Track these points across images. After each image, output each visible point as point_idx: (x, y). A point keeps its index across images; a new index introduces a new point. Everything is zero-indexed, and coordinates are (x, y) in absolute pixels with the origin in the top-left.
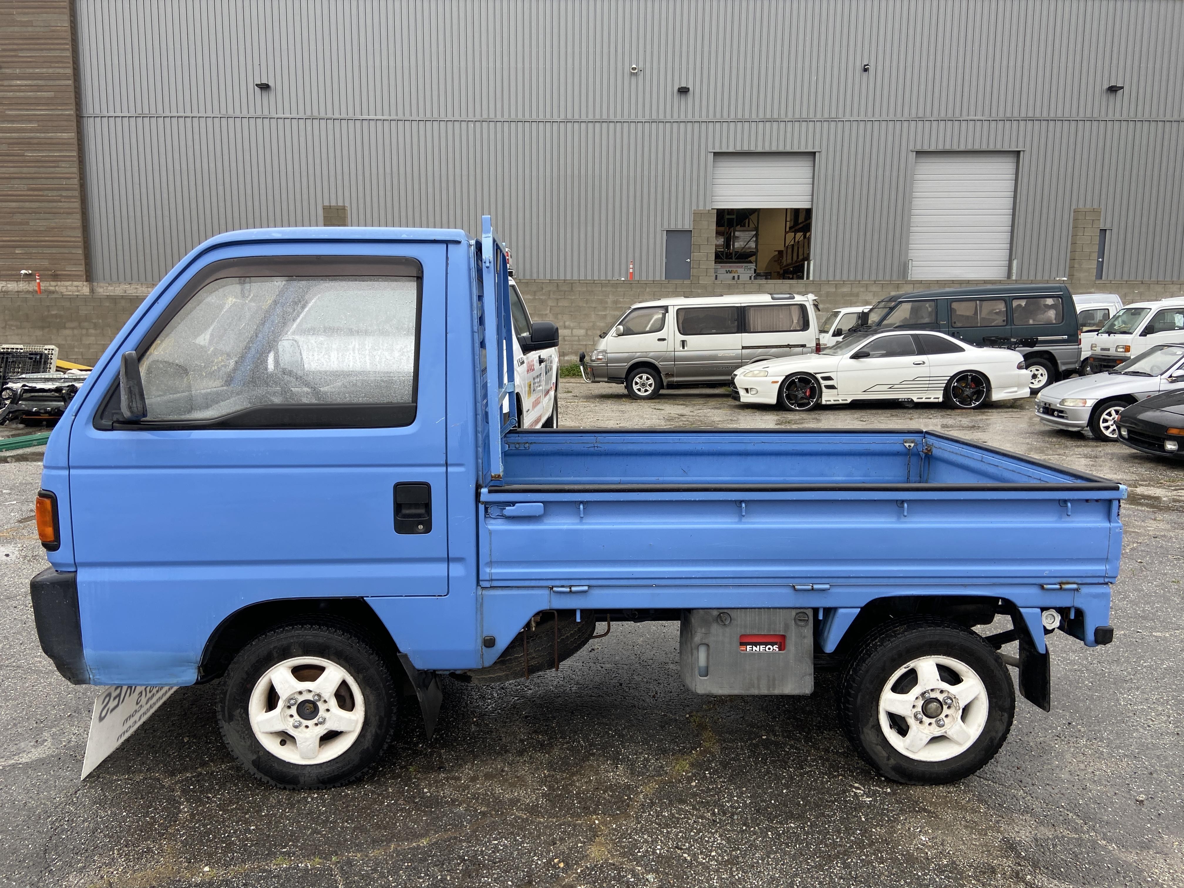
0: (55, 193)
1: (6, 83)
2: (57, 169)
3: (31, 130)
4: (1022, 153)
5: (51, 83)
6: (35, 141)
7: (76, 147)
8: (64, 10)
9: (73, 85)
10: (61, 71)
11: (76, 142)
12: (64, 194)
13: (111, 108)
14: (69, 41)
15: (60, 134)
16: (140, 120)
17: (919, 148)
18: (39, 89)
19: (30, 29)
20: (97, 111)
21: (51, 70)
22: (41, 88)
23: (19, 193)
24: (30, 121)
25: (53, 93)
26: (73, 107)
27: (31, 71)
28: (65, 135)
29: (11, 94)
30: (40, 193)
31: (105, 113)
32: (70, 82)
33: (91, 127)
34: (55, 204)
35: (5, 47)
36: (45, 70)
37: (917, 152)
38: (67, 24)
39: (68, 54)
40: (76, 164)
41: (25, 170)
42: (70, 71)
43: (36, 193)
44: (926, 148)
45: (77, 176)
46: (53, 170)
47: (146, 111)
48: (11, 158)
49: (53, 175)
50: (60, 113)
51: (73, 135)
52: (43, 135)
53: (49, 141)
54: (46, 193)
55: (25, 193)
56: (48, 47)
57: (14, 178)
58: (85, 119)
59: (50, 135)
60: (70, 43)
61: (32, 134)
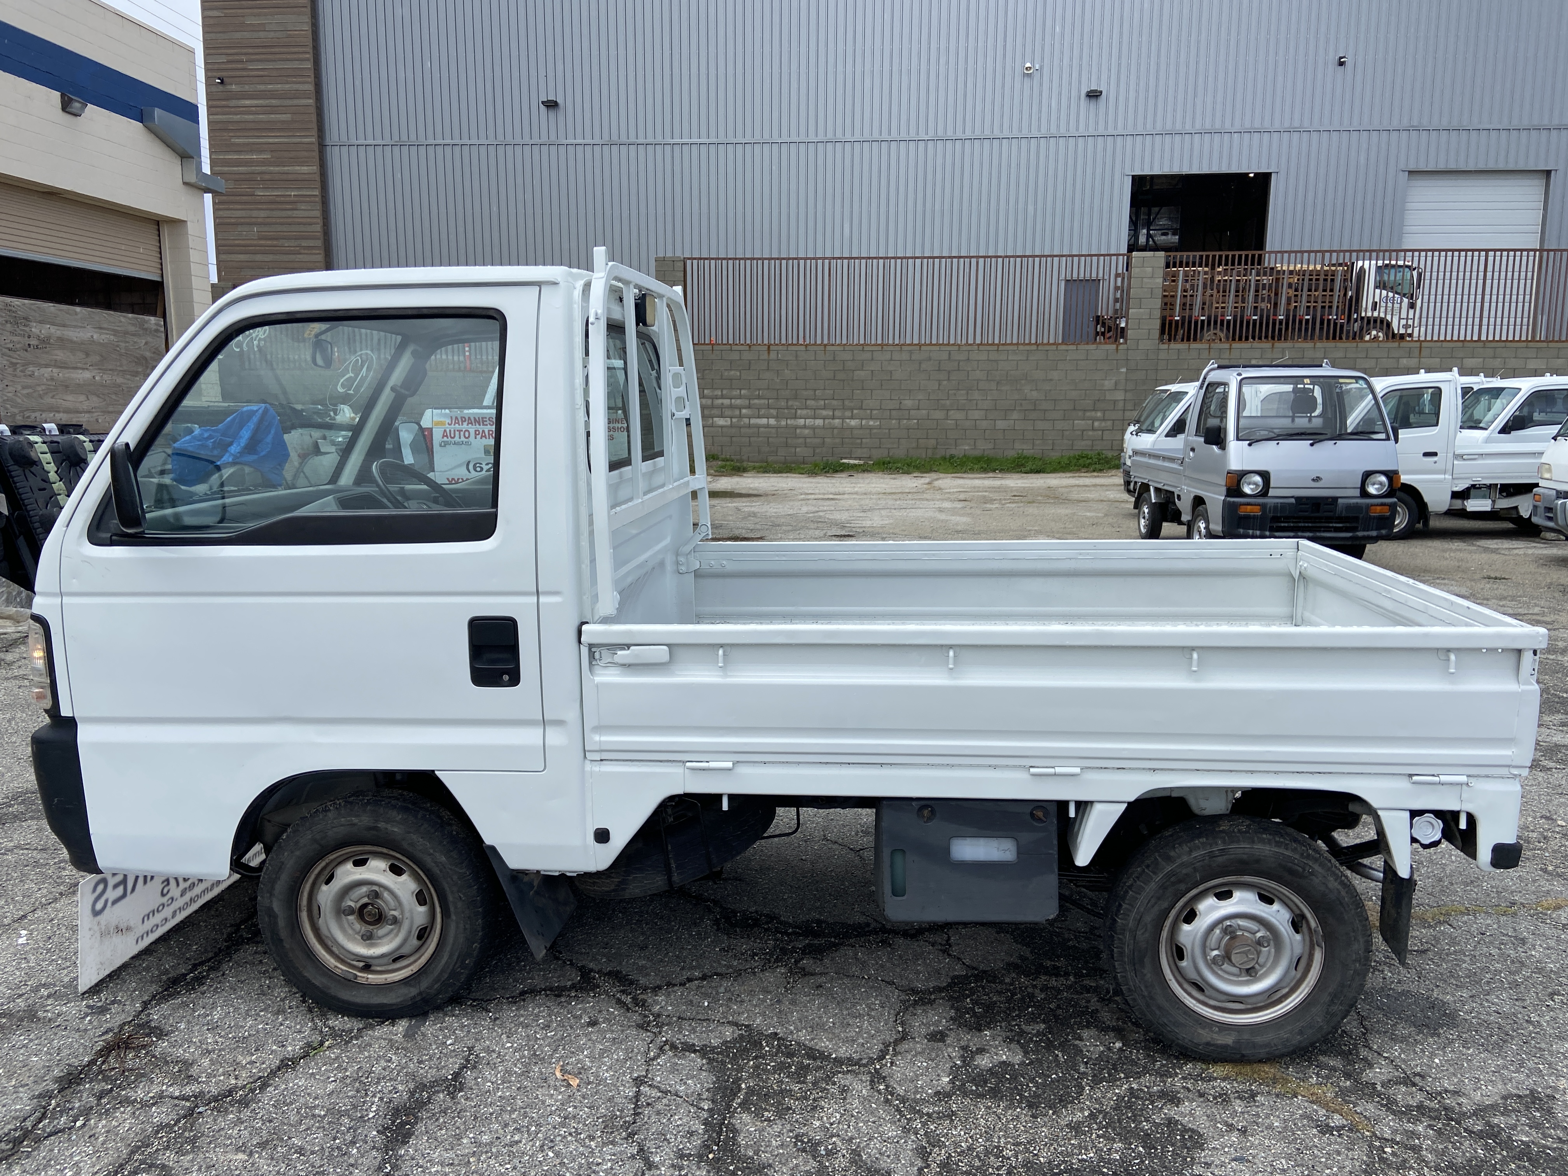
0: (293, 243)
1: (233, 103)
2: (295, 212)
3: (263, 163)
4: (1553, 173)
5: (288, 102)
6: (267, 177)
7: (318, 185)
8: (303, 9)
9: (314, 105)
10: (301, 87)
11: (318, 178)
12: (303, 244)
13: (361, 134)
14: (310, 49)
15: (298, 168)
16: (396, 150)
17: (1412, 167)
18: (272, 109)
19: (262, 34)
20: (344, 138)
21: (287, 86)
22: (276, 109)
23: (249, 242)
24: (261, 151)
25: (289, 116)
26: (315, 132)
27: (262, 87)
28: (305, 169)
29: (239, 116)
30: (275, 242)
31: (352, 140)
32: (311, 101)
33: (336, 158)
35: (231, 58)
36: (279, 86)
37: (1410, 172)
38: (307, 27)
39: (309, 65)
40: (319, 206)
41: (255, 213)
42: (311, 87)
43: (269, 242)
44: (1422, 167)
45: (320, 221)
46: (290, 213)
47: (404, 138)
48: (238, 198)
49: (290, 220)
50: (299, 140)
51: (315, 169)
52: (277, 169)
53: (284, 177)
54: (281, 242)
55: (255, 242)
56: (284, 56)
57: (242, 224)
58: (328, 148)
59: (286, 168)
60: (311, 51)
61: (264, 168)
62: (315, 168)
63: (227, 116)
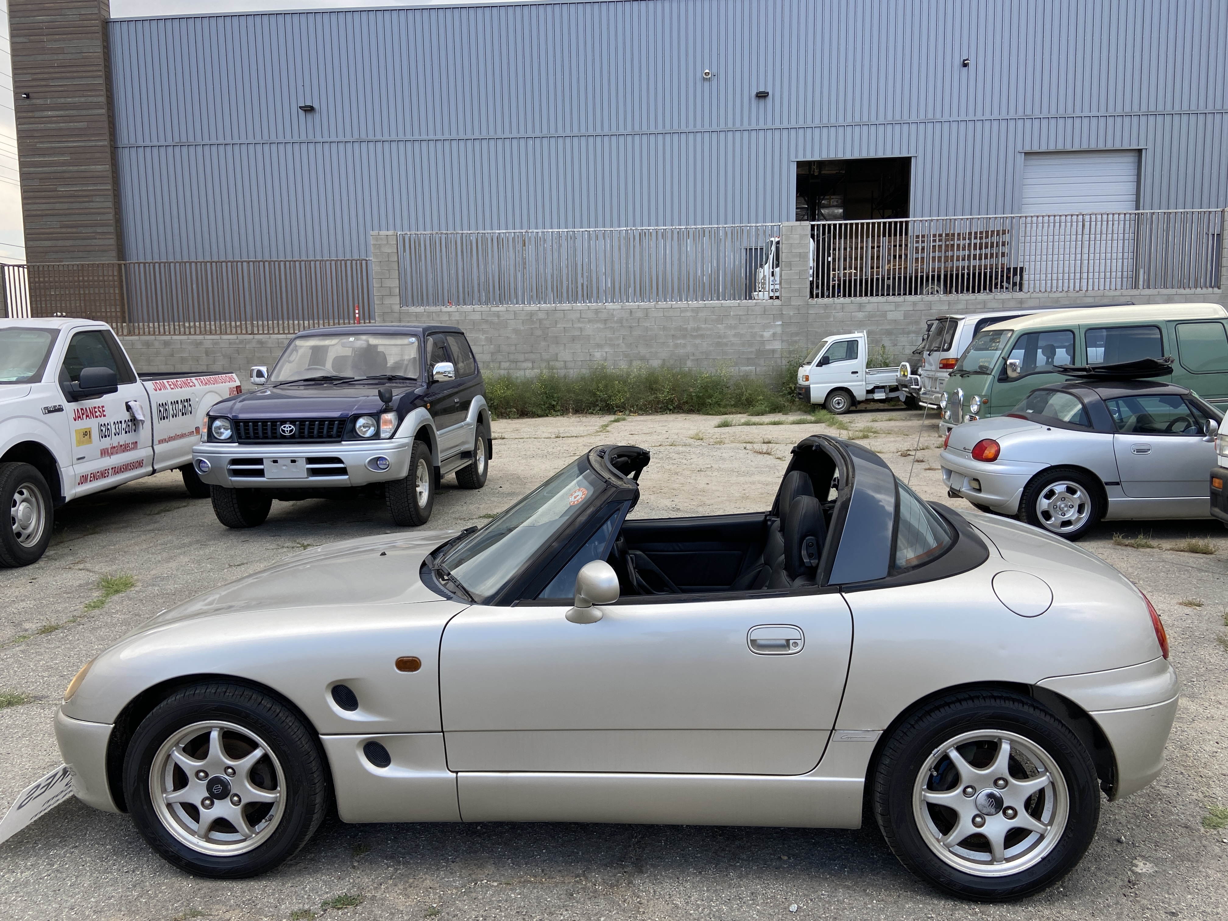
0: (89, 230)
1: (37, 114)
2: (91, 204)
3: (63, 164)
4: (1144, 151)
5: (84, 112)
6: (68, 175)
7: (110, 180)
8: (96, 35)
9: (106, 114)
10: (95, 99)
11: (110, 175)
12: (98, 231)
13: (147, 137)
14: (101, 68)
15: (94, 167)
16: (177, 149)
17: (1027, 149)
18: (72, 119)
19: (61, 57)
20: (132, 141)
21: (83, 99)
22: (75, 118)
23: (52, 230)
24: (63, 154)
25: (86, 123)
26: (107, 137)
27: (63, 100)
28: (99, 168)
29: (43, 125)
30: (74, 230)
31: (140, 143)
32: (104, 111)
33: (127, 158)
34: (89, 242)
35: (36, 76)
36: (76, 99)
37: (1025, 153)
38: (99, 50)
39: (101, 81)
40: (111, 198)
41: (58, 206)
42: (103, 99)
43: (69, 230)
44: (1035, 149)
45: (112, 211)
46: (86, 205)
47: (184, 139)
48: (43, 194)
49: (87, 211)
50: (94, 144)
52: (76, 168)
53: (82, 174)
54: (79, 230)
55: (58, 230)
56: (80, 74)
57: (47, 215)
58: (120, 150)
59: (83, 167)
60: (103, 70)
61: (64, 168)
62: (108, 166)
63: (33, 126)
